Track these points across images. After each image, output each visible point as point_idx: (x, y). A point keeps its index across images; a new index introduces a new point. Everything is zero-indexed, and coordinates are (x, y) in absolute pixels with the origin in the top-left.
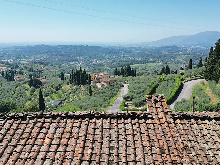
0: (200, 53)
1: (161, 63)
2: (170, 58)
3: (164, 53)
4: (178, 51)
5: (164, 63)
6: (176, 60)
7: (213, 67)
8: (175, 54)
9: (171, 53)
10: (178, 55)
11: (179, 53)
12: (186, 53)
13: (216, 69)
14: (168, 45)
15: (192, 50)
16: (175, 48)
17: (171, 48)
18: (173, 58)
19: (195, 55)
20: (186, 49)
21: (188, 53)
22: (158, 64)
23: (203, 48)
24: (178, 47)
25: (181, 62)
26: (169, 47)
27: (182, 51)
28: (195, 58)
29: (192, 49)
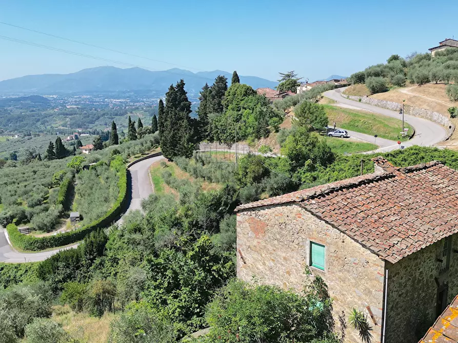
0: (95, 110)
1: (16, 136)
2: (34, 124)
3: (17, 112)
4: (47, 106)
5: (25, 136)
6: (49, 127)
7: (176, 134)
8: (43, 113)
9: (33, 111)
10: (50, 116)
11: (52, 112)
12: (65, 110)
13: (180, 137)
14: (21, 95)
15: (77, 105)
16: (40, 101)
17: (29, 102)
18: (39, 123)
19: (86, 114)
20: (64, 103)
21: (71, 111)
22: (11, 138)
23: (97, 99)
24: (46, 99)
25: (60, 129)
26: (24, 98)
27: (57, 107)
28: (88, 119)
29: (76, 101)
